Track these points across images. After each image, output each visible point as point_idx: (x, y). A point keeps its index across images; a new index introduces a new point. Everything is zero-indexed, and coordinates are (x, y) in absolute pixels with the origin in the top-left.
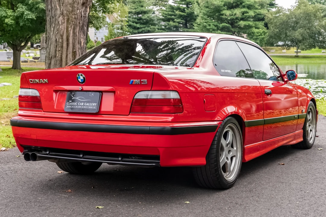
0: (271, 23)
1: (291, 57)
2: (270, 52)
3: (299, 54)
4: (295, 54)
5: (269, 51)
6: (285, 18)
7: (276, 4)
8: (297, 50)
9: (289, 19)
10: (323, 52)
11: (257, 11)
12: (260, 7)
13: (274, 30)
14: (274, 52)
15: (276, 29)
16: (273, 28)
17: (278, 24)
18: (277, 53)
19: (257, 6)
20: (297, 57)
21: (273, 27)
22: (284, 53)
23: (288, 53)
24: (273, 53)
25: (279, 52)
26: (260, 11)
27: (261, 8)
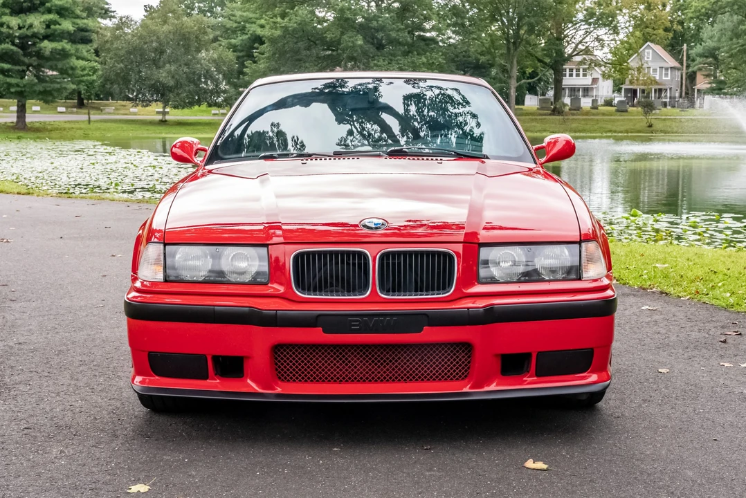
0: (108, 50)
1: (152, 123)
2: (103, 112)
3: (167, 117)
4: (160, 117)
5: (101, 110)
6: (138, 41)
7: (111, 12)
8: (164, 107)
9: (145, 43)
10: (215, 114)
11: (78, 21)
12: (85, 15)
13: (114, 66)
14: (112, 111)
15: (118, 64)
16: (113, 62)
17: (122, 52)
18: (118, 114)
19: (78, 12)
20: (163, 122)
21: (111, 59)
22: (135, 114)
23: (143, 115)
24: (110, 113)
25: (122, 112)
26: (85, 21)
27: (88, 16)
